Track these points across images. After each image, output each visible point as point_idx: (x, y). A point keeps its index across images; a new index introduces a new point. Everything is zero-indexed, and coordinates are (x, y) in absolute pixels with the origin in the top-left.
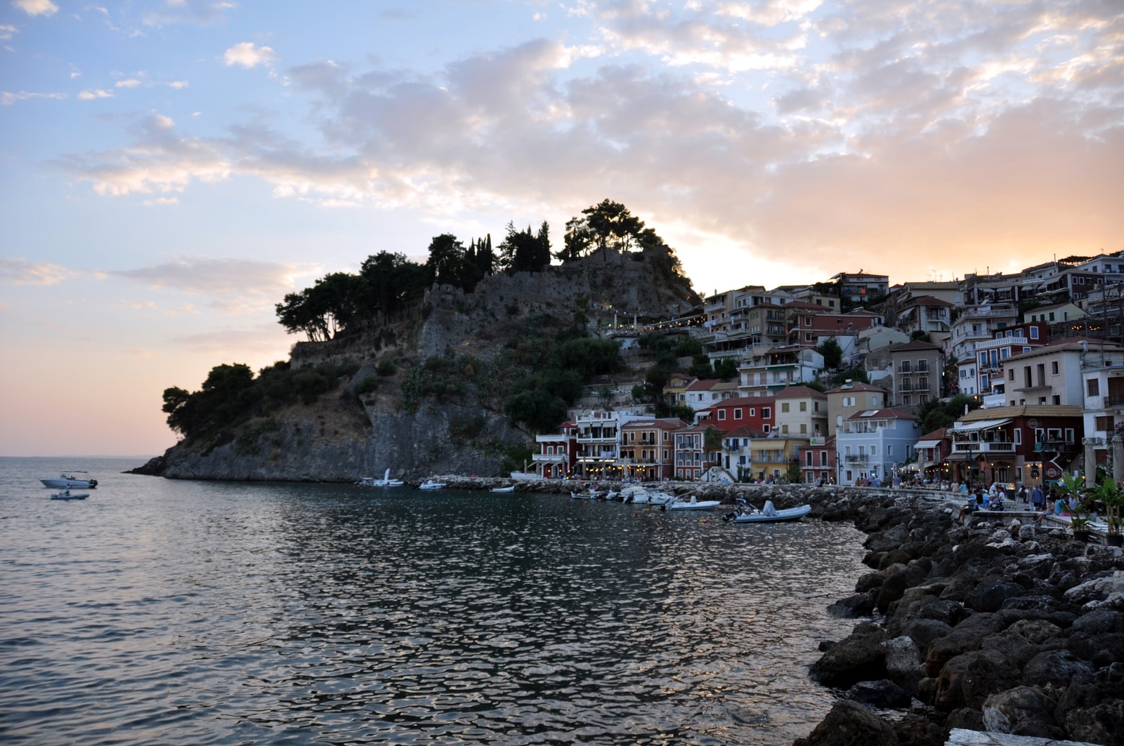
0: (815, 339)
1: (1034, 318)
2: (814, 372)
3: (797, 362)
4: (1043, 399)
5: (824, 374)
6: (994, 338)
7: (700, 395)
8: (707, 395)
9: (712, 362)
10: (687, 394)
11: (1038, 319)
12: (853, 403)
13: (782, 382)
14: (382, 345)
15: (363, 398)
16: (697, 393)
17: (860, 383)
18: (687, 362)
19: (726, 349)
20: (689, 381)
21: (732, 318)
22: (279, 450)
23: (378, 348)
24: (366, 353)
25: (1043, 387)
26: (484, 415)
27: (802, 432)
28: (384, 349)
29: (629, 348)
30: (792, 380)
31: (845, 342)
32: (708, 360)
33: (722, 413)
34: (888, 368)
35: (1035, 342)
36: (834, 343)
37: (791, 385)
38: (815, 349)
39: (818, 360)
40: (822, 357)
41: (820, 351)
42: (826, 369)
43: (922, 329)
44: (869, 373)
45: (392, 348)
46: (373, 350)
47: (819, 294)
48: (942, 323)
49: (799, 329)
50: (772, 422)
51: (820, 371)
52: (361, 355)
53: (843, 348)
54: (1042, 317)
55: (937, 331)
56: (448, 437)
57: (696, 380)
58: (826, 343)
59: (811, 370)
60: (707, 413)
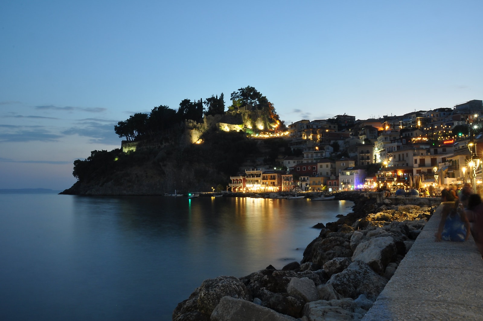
0: (330, 141)
1: (406, 134)
2: (330, 153)
3: (324, 150)
4: (404, 164)
5: (334, 154)
6: (391, 143)
7: (289, 162)
8: (291, 161)
9: (292, 149)
10: (285, 161)
11: (407, 135)
12: (344, 165)
13: (319, 157)
14: (163, 143)
15: (161, 164)
16: (287, 161)
17: (347, 158)
18: (283, 149)
19: (297, 145)
20: (285, 157)
21: (299, 133)
22: (130, 184)
23: (162, 144)
24: (156, 146)
25: (403, 160)
26: (207, 169)
27: (327, 175)
28: (164, 144)
29: (260, 144)
30: (322, 157)
31: (340, 142)
32: (290, 149)
33: (298, 168)
34: (356, 152)
35: (404, 144)
36: (337, 143)
37: (322, 158)
38: (330, 145)
39: (331, 149)
40: (333, 148)
41: (332, 146)
42: (334, 152)
43: (368, 138)
44: (349, 154)
45: (167, 144)
46: (160, 145)
47: (330, 123)
48: (374, 135)
49: (324, 138)
50: (316, 171)
51: (332, 153)
52: (154, 147)
53: (340, 145)
54: (409, 134)
55: (373, 139)
56: (194, 178)
57: (287, 156)
58: (334, 143)
59: (329, 153)
60: (293, 169)
